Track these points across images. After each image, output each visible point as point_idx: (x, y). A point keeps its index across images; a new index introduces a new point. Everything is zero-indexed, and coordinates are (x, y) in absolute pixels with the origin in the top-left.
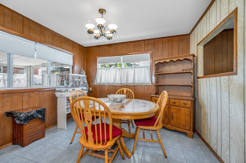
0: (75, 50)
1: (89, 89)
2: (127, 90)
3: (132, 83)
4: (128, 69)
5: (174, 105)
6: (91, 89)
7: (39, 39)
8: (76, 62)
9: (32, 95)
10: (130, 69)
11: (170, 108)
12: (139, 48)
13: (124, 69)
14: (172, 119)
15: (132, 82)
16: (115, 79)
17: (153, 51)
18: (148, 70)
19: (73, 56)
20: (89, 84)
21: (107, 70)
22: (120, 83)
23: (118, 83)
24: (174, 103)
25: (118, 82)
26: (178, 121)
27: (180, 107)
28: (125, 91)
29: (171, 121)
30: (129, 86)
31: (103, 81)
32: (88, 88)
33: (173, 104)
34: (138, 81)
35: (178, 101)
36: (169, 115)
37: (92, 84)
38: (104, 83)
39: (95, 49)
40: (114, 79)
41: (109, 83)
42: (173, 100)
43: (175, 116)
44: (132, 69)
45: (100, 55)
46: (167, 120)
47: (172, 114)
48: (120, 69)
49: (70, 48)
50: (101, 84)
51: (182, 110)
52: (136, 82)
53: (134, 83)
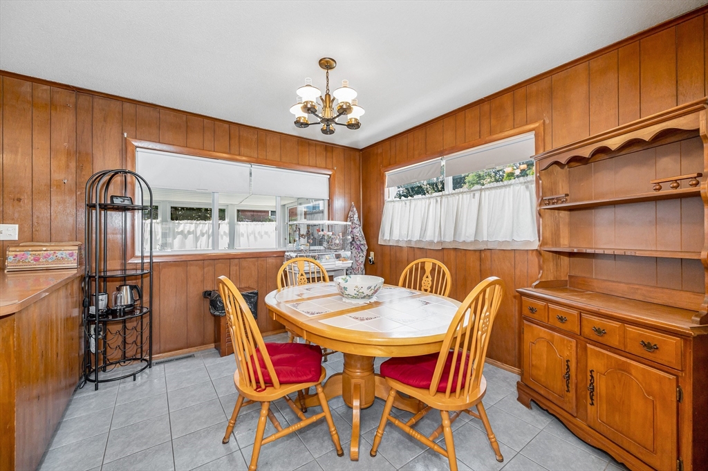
0: (335, 161)
1: (368, 255)
2: (434, 265)
3: (471, 242)
4: (461, 195)
5: (600, 339)
6: (372, 254)
7: (256, 156)
8: (337, 191)
9: (245, 263)
10: (467, 197)
11: (585, 349)
12: (493, 122)
13: (450, 199)
14: (592, 399)
15: (472, 239)
16: (424, 230)
17: (547, 122)
18: (528, 193)
19: (329, 176)
20: (368, 244)
21: (406, 203)
22: (438, 242)
23: (431, 242)
24: (599, 332)
25: (432, 239)
26: (617, 418)
27: (623, 353)
28: (428, 267)
29: (589, 406)
30: (463, 252)
31: (396, 237)
32: (365, 254)
33: (595, 337)
34: (488, 235)
35: (616, 324)
36: (580, 377)
37: (373, 242)
38: (398, 241)
39: (380, 151)
40: (421, 229)
41: (410, 241)
42: (595, 319)
43: (601, 386)
44: (474, 195)
45: (390, 165)
46: (572, 394)
47: (592, 377)
48: (439, 199)
49: (321, 161)
50: (391, 244)
51: (633, 372)
52: (485, 237)
53: (476, 241)
